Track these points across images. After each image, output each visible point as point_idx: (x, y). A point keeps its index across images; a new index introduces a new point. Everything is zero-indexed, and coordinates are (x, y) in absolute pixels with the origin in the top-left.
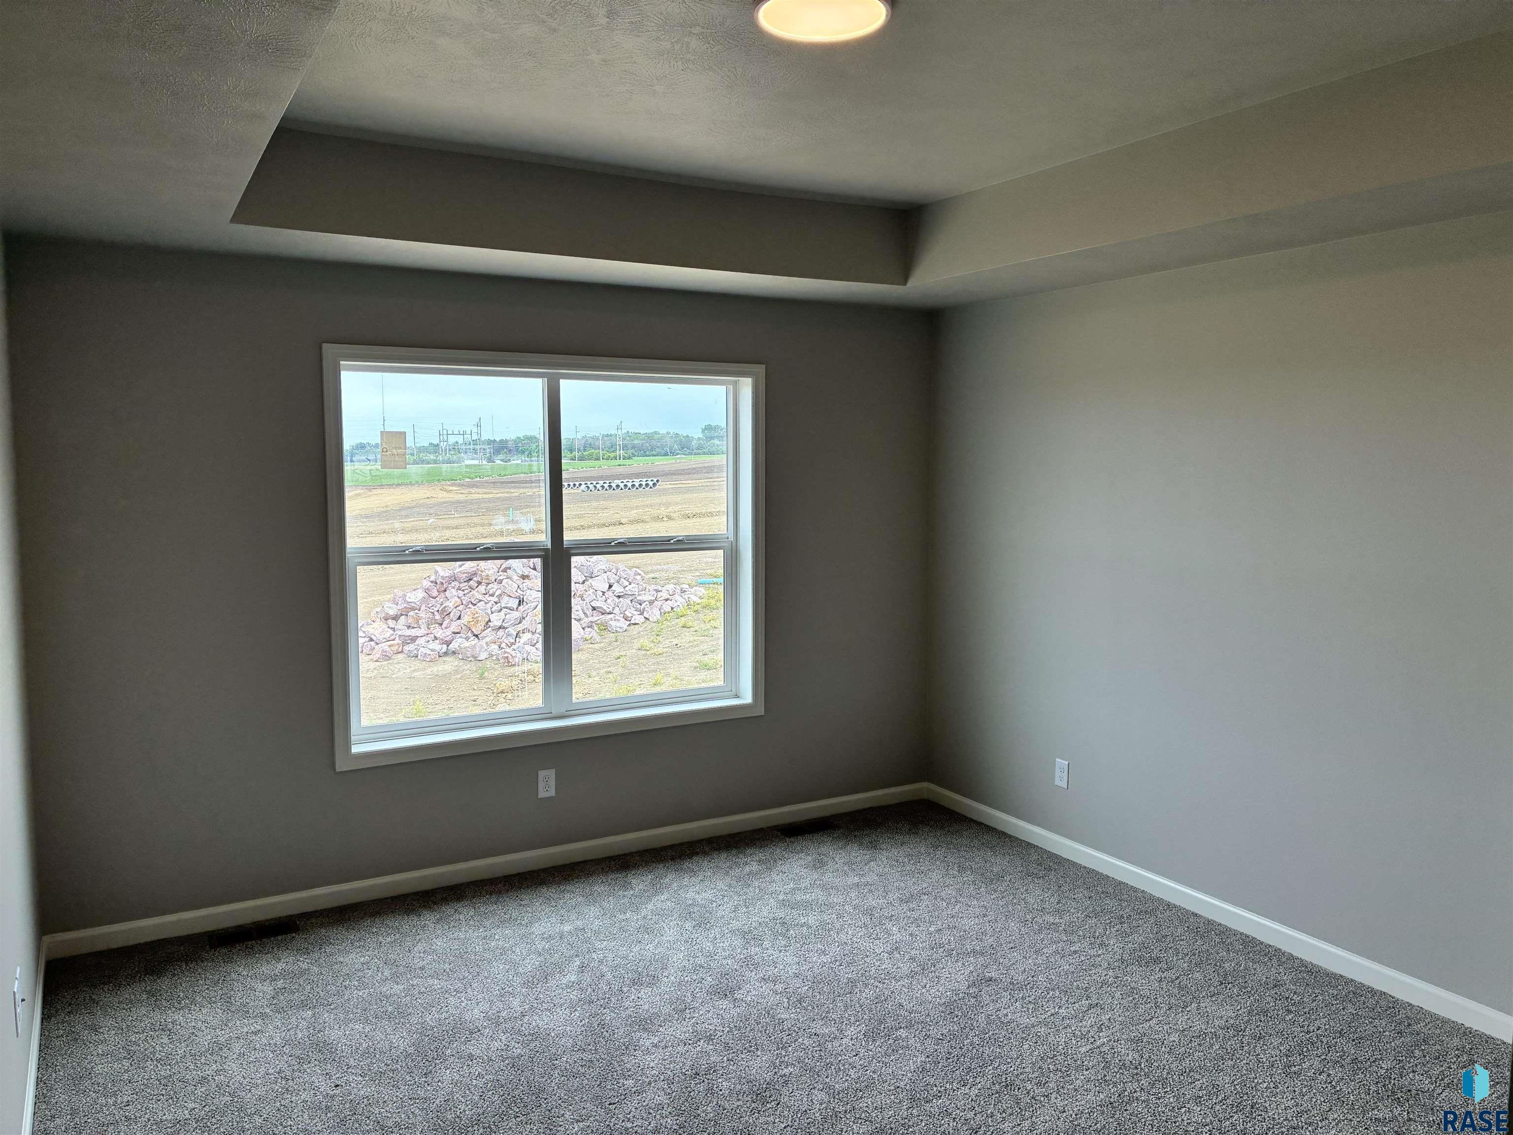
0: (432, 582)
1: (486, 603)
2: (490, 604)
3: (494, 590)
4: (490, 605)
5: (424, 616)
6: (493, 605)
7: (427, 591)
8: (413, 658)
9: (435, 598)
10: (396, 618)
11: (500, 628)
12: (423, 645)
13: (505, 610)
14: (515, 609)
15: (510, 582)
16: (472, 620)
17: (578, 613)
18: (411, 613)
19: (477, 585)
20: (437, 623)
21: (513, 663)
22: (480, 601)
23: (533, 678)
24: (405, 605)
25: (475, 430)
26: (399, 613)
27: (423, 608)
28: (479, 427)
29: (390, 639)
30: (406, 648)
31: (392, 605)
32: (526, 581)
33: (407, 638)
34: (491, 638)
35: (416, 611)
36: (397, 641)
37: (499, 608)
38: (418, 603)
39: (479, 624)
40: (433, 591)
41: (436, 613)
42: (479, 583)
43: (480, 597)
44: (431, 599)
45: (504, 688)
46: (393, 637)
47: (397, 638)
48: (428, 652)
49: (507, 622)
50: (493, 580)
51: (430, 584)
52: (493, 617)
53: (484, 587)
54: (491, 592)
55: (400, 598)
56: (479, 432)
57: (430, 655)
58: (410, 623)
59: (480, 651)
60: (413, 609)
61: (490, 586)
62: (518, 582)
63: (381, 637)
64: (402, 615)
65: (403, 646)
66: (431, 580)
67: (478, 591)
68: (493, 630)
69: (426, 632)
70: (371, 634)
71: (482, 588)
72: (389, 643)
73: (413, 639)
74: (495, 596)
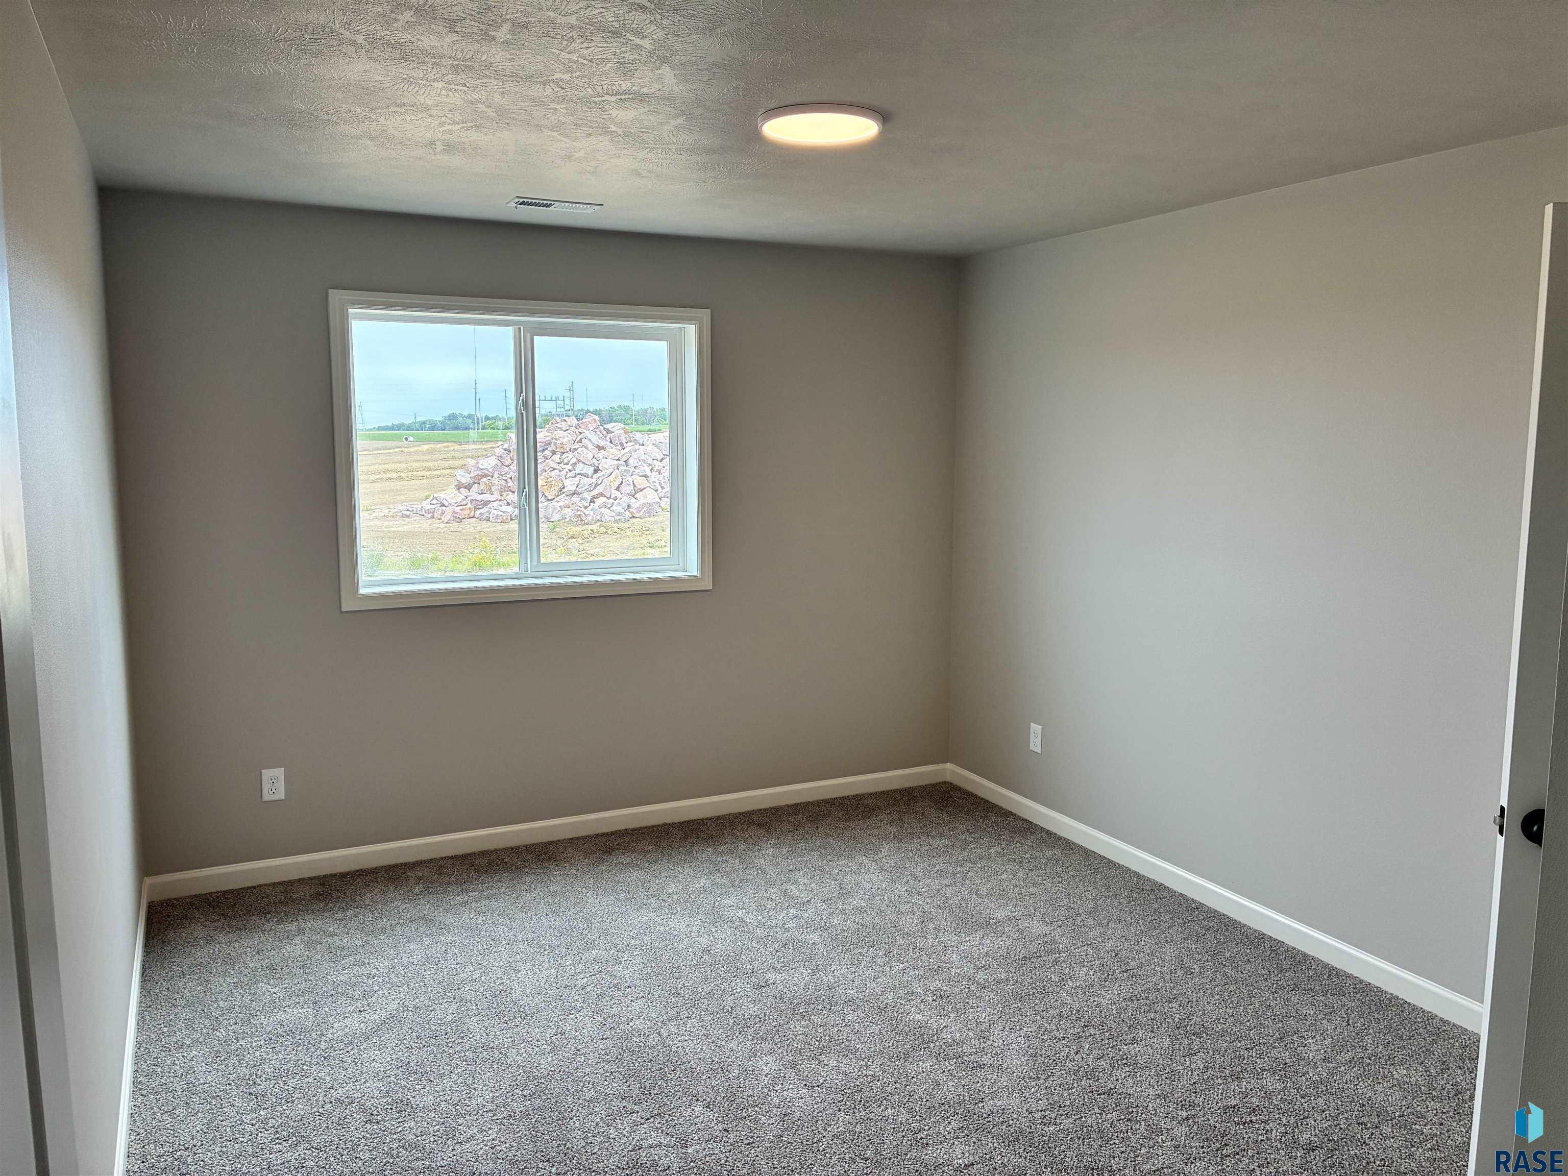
0: (505, 450)
1: (560, 471)
2: (565, 471)
3: (569, 459)
4: (563, 473)
5: (497, 483)
6: (567, 472)
7: (500, 458)
8: (485, 521)
9: (508, 466)
10: (468, 487)
11: (574, 494)
12: (495, 508)
13: (580, 476)
14: (590, 476)
15: (586, 451)
16: (545, 484)
17: (654, 484)
18: (484, 480)
19: (551, 454)
20: (511, 491)
21: (586, 521)
22: (554, 469)
23: (605, 530)
24: (478, 472)
25: (567, 394)
26: (472, 482)
27: (496, 475)
28: (572, 392)
29: (462, 504)
30: (478, 512)
31: (464, 474)
32: (602, 451)
33: (479, 503)
34: (564, 503)
35: (489, 478)
36: (469, 505)
37: (574, 475)
38: (491, 470)
39: (552, 489)
40: (506, 458)
41: (509, 480)
42: (554, 453)
43: (555, 466)
44: (505, 467)
45: (575, 533)
46: (464, 503)
47: (469, 502)
48: (500, 513)
49: (582, 487)
50: (568, 450)
51: (503, 451)
52: (567, 483)
53: (559, 456)
54: (566, 461)
55: (472, 466)
56: (572, 397)
57: (501, 515)
58: (482, 490)
59: (553, 512)
60: (485, 476)
61: (565, 455)
62: (594, 451)
63: (453, 501)
64: (475, 483)
65: (475, 511)
66: (504, 448)
67: (553, 460)
68: (567, 495)
69: (499, 498)
70: (443, 499)
71: (557, 458)
72: (461, 507)
73: (486, 503)
74: (570, 464)
